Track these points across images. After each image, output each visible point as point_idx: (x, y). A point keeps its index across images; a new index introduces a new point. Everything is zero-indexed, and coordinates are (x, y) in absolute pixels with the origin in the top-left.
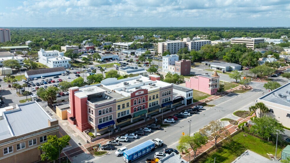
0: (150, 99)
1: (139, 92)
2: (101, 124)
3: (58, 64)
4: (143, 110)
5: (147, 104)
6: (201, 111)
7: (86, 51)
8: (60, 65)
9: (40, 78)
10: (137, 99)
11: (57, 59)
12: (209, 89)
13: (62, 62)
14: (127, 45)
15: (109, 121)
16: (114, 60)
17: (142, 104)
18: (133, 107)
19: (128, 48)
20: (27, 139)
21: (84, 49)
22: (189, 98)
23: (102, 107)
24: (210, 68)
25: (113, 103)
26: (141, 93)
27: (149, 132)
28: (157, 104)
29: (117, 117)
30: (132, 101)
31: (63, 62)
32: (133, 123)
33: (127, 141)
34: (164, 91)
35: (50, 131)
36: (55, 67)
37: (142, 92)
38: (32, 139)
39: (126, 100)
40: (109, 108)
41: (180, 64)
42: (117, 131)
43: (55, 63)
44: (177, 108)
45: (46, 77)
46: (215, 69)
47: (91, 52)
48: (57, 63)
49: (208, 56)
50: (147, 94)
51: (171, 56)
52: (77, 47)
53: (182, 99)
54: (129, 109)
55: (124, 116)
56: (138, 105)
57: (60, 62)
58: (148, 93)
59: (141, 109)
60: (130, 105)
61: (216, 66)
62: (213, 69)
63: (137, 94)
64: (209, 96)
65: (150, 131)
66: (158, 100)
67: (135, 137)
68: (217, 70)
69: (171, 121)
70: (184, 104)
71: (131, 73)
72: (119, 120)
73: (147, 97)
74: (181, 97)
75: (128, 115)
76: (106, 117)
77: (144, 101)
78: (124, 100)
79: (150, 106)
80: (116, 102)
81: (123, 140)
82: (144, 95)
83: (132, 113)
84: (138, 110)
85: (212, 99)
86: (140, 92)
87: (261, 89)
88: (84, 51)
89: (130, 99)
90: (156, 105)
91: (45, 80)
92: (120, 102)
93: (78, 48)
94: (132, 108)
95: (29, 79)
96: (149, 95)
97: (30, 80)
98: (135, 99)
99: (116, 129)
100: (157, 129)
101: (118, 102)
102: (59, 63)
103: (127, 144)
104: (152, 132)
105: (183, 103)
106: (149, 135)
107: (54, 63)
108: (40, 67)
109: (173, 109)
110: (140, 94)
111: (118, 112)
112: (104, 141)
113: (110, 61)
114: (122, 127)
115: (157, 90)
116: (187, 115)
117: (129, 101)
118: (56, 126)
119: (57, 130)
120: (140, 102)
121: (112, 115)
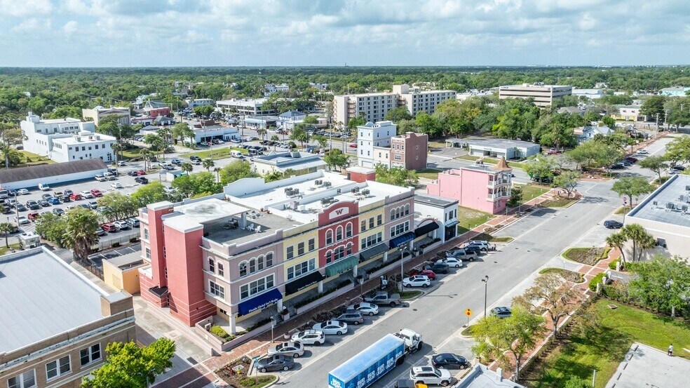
0: (364, 229)
1: (338, 210)
2: (246, 299)
3: (81, 153)
4: (348, 256)
5: (355, 240)
7: (151, 121)
8: (88, 155)
10: (334, 228)
11: (79, 140)
12: (489, 199)
13: (94, 148)
14: (254, 106)
15: (266, 290)
16: (228, 140)
17: (345, 243)
18: (325, 250)
19: (255, 111)
20: (41, 359)
21: (144, 116)
22: (449, 222)
23: (248, 253)
24: (469, 153)
25: (275, 242)
26: (343, 213)
27: (374, 315)
28: (380, 239)
29: (286, 281)
30: (321, 234)
31: (97, 147)
32: (325, 294)
33: (322, 341)
34: (395, 206)
35: (110, 329)
36: (73, 160)
37: (346, 211)
38: (57, 358)
39: (308, 231)
40: (265, 256)
41: (405, 142)
42: (287, 317)
43: (74, 149)
44: (425, 250)
46: (481, 155)
47: (163, 124)
48: (80, 149)
49: (459, 125)
50: (358, 214)
51: (379, 126)
52: (127, 110)
53: (434, 226)
54: (315, 255)
55: (302, 276)
56: (335, 246)
57: (87, 148)
58: (359, 212)
59: (342, 255)
60: (316, 245)
61: (482, 148)
62: (475, 154)
63: (333, 215)
64: (491, 216)
65: (377, 312)
66: (381, 229)
67: (341, 329)
68: (487, 157)
69: (421, 283)
70: (438, 240)
71: (289, 168)
72: (290, 288)
73: (355, 222)
74: (431, 221)
75: (312, 272)
76: (257, 280)
77: (349, 234)
78: (303, 233)
79: (363, 246)
80: (282, 239)
81: (313, 340)
82: (349, 217)
83: (323, 268)
84: (336, 258)
85: (500, 223)
86: (340, 209)
87: (600, 196)
88: (143, 121)
89: (318, 230)
90: (378, 244)
91: (51, 193)
92: (293, 238)
93: (129, 113)
94: (321, 253)
95: (5, 192)
96: (361, 218)
97: (6, 195)
98: (328, 227)
99: (284, 313)
100: (393, 305)
101: (288, 237)
102: (84, 149)
103: (323, 351)
104: (379, 314)
105: (435, 237)
106: (375, 323)
108: (31, 161)
109: (416, 251)
110: (340, 215)
111: (288, 264)
112: (260, 347)
113: (218, 144)
114: (298, 306)
115: (380, 205)
116: (453, 264)
117: (314, 235)
118: (126, 315)
119: (129, 324)
120: (339, 238)
121: (274, 274)
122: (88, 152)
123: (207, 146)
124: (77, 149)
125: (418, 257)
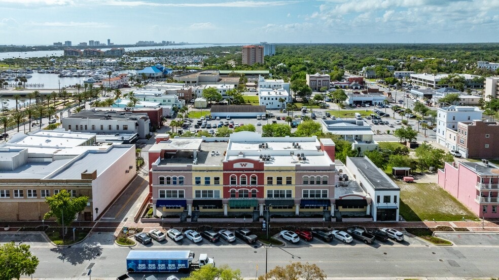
0: (270, 183)
1: (243, 163)
2: (163, 199)
3: (267, 101)
4: (252, 199)
5: (261, 189)
6: (392, 244)
7: (347, 85)
8: (271, 103)
9: (225, 117)
10: (238, 175)
11: (269, 93)
12: (476, 200)
13: (274, 99)
14: (434, 80)
15: (178, 198)
16: (375, 105)
17: (250, 188)
18: (229, 188)
19: (434, 84)
22: (382, 204)
23: (165, 172)
25: (185, 171)
26: (247, 167)
27: (226, 241)
28: (289, 196)
29: (194, 197)
30: (226, 177)
31: (276, 99)
32: (223, 217)
33: (176, 239)
34: (309, 174)
35: (80, 185)
36: (262, 105)
37: (251, 166)
39: (213, 171)
40: (178, 177)
41: (467, 128)
42: (189, 220)
43: (263, 98)
44: (344, 220)
45: (232, 118)
47: (354, 88)
48: (267, 99)
50: (263, 170)
52: (328, 77)
53: (363, 203)
54: (220, 188)
55: (208, 198)
56: (239, 188)
57: (271, 99)
58: (265, 169)
59: (246, 196)
60: (221, 181)
63: (237, 166)
65: (231, 241)
66: (292, 188)
67: (194, 238)
69: (288, 238)
71: (330, 131)
72: (196, 203)
73: (261, 176)
74: (362, 198)
75: (216, 199)
76: (171, 190)
77: (254, 183)
78: (207, 171)
79: (269, 196)
80: (191, 171)
82: (254, 171)
83: (226, 199)
84: (241, 196)
85: (468, 228)
86: (245, 163)
88: (342, 85)
89: (222, 172)
90: (286, 198)
92: (198, 172)
93: (329, 79)
94: (226, 190)
96: (267, 175)
98: (233, 174)
99: (189, 217)
101: (195, 171)
102: (269, 99)
104: (233, 243)
105: (368, 213)
106: (222, 246)
107: (261, 98)
108: (249, 103)
110: (244, 167)
111: (195, 188)
113: (365, 106)
114: (201, 217)
115: (289, 169)
116: (342, 238)
117: (220, 175)
118: (88, 182)
119: (89, 187)
120: (244, 183)
121: (184, 190)
122: (271, 101)
123: (354, 107)
124: (265, 99)
125: (333, 223)
